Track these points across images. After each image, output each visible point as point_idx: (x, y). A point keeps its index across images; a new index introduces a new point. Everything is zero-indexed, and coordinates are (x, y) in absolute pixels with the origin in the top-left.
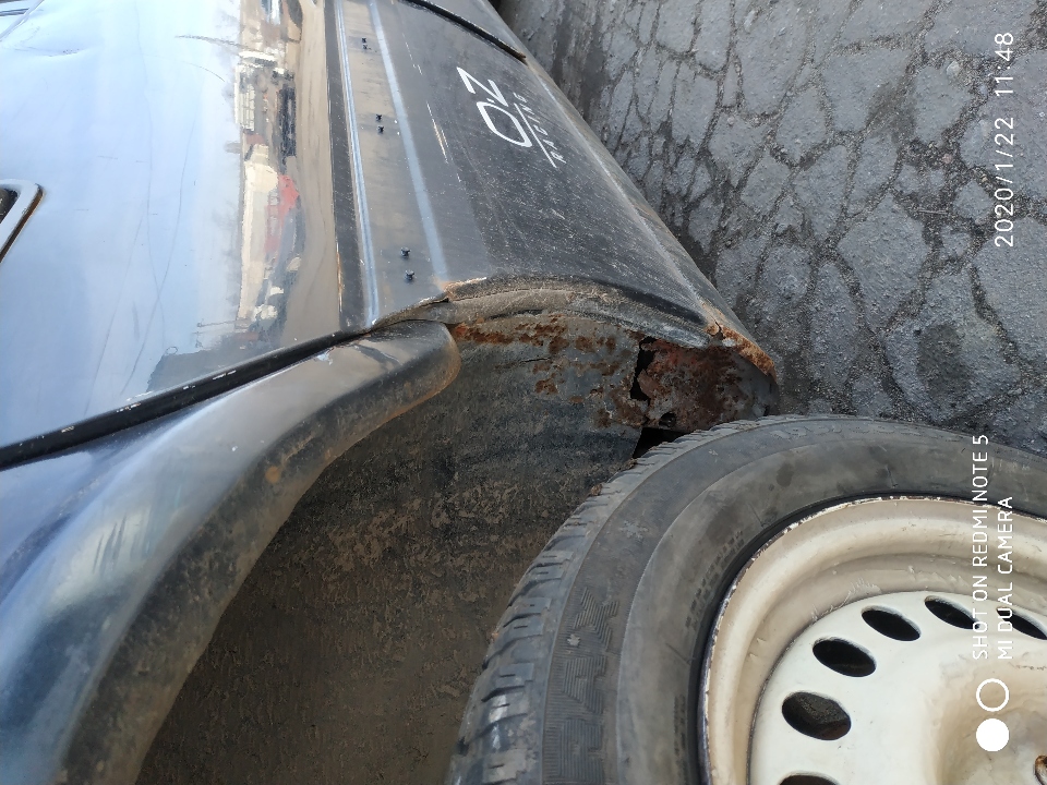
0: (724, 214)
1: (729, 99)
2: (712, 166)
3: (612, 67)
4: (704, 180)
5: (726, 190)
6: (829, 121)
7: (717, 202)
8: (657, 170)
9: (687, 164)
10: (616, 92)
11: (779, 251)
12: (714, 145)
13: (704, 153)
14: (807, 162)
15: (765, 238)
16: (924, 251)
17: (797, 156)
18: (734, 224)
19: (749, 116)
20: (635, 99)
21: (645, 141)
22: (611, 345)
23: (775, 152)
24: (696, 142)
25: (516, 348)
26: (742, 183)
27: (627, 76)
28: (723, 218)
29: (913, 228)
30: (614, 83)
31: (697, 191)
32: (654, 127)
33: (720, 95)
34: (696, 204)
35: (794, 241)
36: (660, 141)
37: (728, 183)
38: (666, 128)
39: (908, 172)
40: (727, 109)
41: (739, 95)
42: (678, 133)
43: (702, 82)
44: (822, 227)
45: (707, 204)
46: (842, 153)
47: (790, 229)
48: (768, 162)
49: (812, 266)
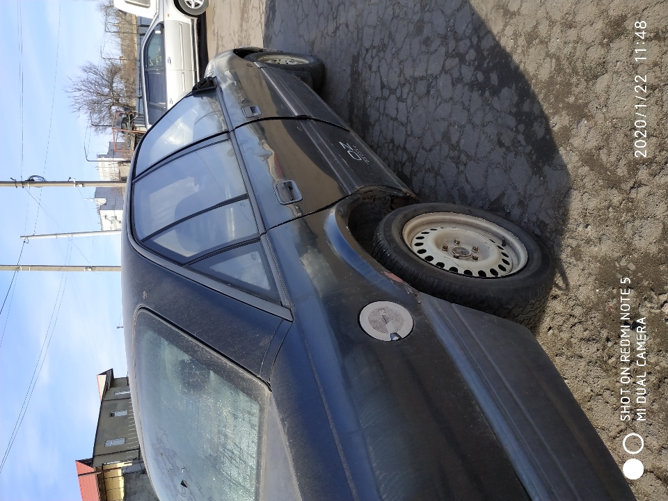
0: (413, 166)
1: (409, 133)
2: (407, 152)
3: (372, 120)
4: (405, 157)
5: (412, 159)
6: (434, 139)
7: (410, 163)
8: (391, 154)
9: (400, 152)
10: (375, 129)
11: (427, 175)
12: (408, 146)
13: (405, 149)
14: (430, 150)
15: (423, 172)
16: (456, 170)
17: (428, 148)
18: (415, 169)
19: (415, 138)
20: (381, 131)
21: (386, 145)
22: (385, 198)
23: (423, 148)
24: (402, 145)
25: (367, 200)
26: (416, 157)
27: (377, 124)
28: (412, 167)
29: (454, 165)
30: (374, 126)
31: (404, 160)
32: (389, 141)
33: (406, 131)
34: (404, 164)
35: (430, 172)
36: (391, 145)
37: (412, 157)
38: (392, 141)
39: (451, 152)
40: (409, 136)
41: (412, 132)
42: (396, 143)
43: (401, 127)
44: (436, 167)
45: (407, 164)
46: (438, 147)
47: (429, 169)
48: (421, 151)
49: (435, 177)
